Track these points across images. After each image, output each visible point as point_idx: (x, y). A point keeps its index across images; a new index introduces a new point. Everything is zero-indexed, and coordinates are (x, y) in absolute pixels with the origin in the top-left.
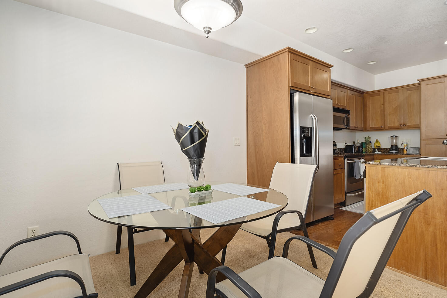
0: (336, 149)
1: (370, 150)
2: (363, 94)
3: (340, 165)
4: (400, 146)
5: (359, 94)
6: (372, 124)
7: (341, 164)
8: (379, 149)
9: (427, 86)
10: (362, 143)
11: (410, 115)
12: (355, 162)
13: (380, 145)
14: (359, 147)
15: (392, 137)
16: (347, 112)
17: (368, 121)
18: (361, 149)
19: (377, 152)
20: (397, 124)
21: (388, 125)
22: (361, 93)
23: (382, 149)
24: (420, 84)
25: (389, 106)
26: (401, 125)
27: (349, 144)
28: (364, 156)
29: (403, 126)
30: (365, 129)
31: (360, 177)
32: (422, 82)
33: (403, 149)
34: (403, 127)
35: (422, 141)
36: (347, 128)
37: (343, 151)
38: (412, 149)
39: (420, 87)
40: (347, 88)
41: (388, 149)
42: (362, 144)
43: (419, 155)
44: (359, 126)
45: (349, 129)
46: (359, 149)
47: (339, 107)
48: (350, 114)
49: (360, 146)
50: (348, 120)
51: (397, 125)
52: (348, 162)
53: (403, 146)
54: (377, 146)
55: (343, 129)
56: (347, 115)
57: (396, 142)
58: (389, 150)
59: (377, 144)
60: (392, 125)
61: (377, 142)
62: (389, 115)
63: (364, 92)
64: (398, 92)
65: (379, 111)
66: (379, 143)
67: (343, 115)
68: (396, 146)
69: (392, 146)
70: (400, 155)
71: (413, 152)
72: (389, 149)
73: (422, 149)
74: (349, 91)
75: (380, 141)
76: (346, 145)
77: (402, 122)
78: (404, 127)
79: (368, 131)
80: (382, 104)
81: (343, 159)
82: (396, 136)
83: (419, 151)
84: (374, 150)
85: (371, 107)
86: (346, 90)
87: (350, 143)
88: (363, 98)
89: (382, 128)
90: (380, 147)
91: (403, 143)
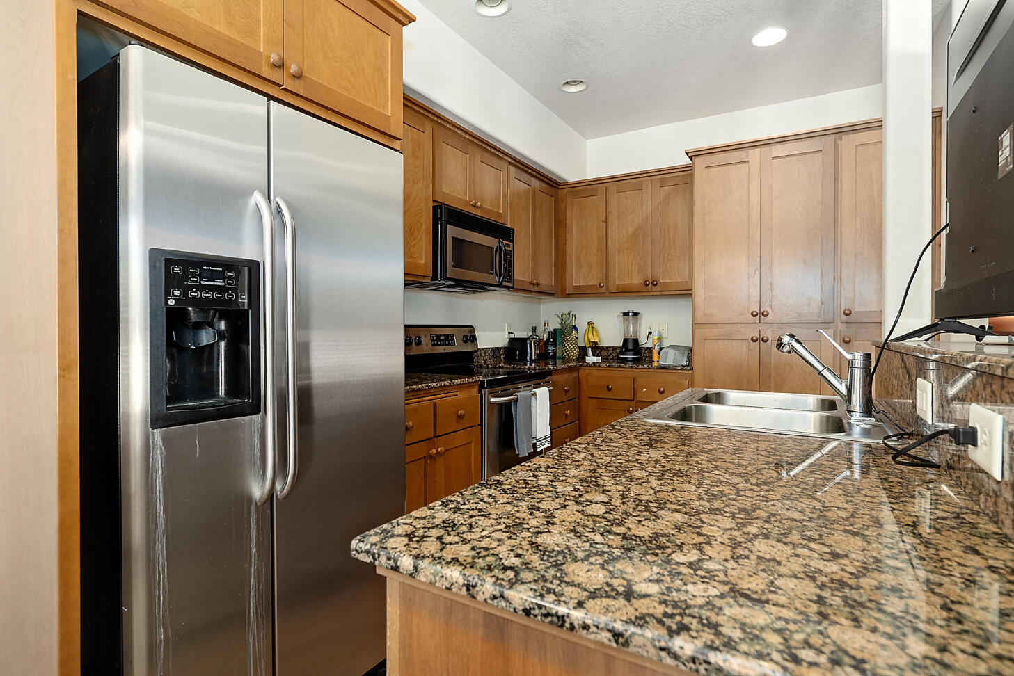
0: (477, 351)
1: (573, 353)
2: (558, 189)
3: (460, 417)
4: (644, 342)
5: (544, 185)
6: (579, 276)
7: (463, 412)
8: (596, 349)
9: (707, 170)
10: (555, 330)
11: (669, 254)
12: (517, 400)
13: (598, 336)
14: (547, 342)
15: (626, 314)
16: (505, 233)
17: (568, 267)
18: (551, 348)
19: (591, 359)
20: (636, 280)
21: (617, 281)
22: (551, 184)
23: (602, 348)
24: (690, 169)
25: (618, 227)
26: (646, 281)
27: (519, 335)
28: (551, 375)
29: (650, 285)
30: (559, 291)
31: (535, 445)
32: (696, 160)
33: (650, 350)
34: (651, 289)
35: (696, 330)
36: (504, 284)
37: (502, 357)
38: (672, 352)
39: (692, 175)
40: (507, 158)
41: (617, 348)
42: (554, 335)
43: (689, 368)
44: (542, 281)
45: (512, 288)
46: (546, 349)
47: (478, 213)
48: (512, 241)
49: (549, 339)
50: (507, 259)
51: (636, 282)
52: (493, 400)
53: (650, 340)
54: (590, 342)
55: (491, 288)
56: (505, 242)
57: (636, 332)
58: (618, 351)
59: (590, 335)
60: (627, 282)
61: (591, 329)
62: (619, 251)
63: (558, 184)
64: (639, 188)
65: (596, 241)
66: (597, 331)
67: (491, 242)
68: (636, 341)
69: (626, 341)
70: (645, 368)
71: (675, 360)
72: (620, 347)
73: (695, 351)
74: (512, 169)
75: (598, 325)
76: (512, 336)
77: (648, 275)
78: (654, 288)
79: (569, 296)
80: (603, 222)
81: (475, 391)
82: (635, 314)
83: (688, 358)
84: (583, 351)
85: (575, 230)
86: (503, 165)
87: (524, 331)
88: (557, 201)
89: (603, 290)
90: (596, 343)
91: (650, 333)
